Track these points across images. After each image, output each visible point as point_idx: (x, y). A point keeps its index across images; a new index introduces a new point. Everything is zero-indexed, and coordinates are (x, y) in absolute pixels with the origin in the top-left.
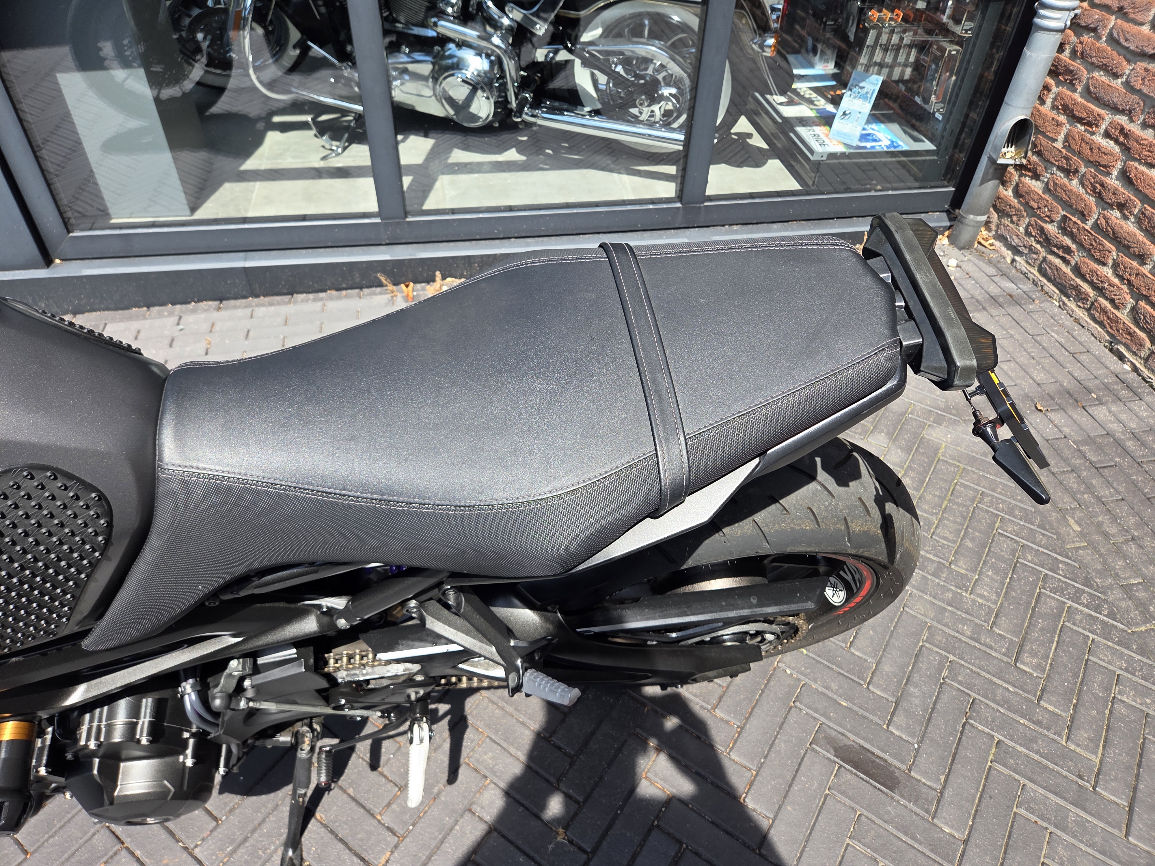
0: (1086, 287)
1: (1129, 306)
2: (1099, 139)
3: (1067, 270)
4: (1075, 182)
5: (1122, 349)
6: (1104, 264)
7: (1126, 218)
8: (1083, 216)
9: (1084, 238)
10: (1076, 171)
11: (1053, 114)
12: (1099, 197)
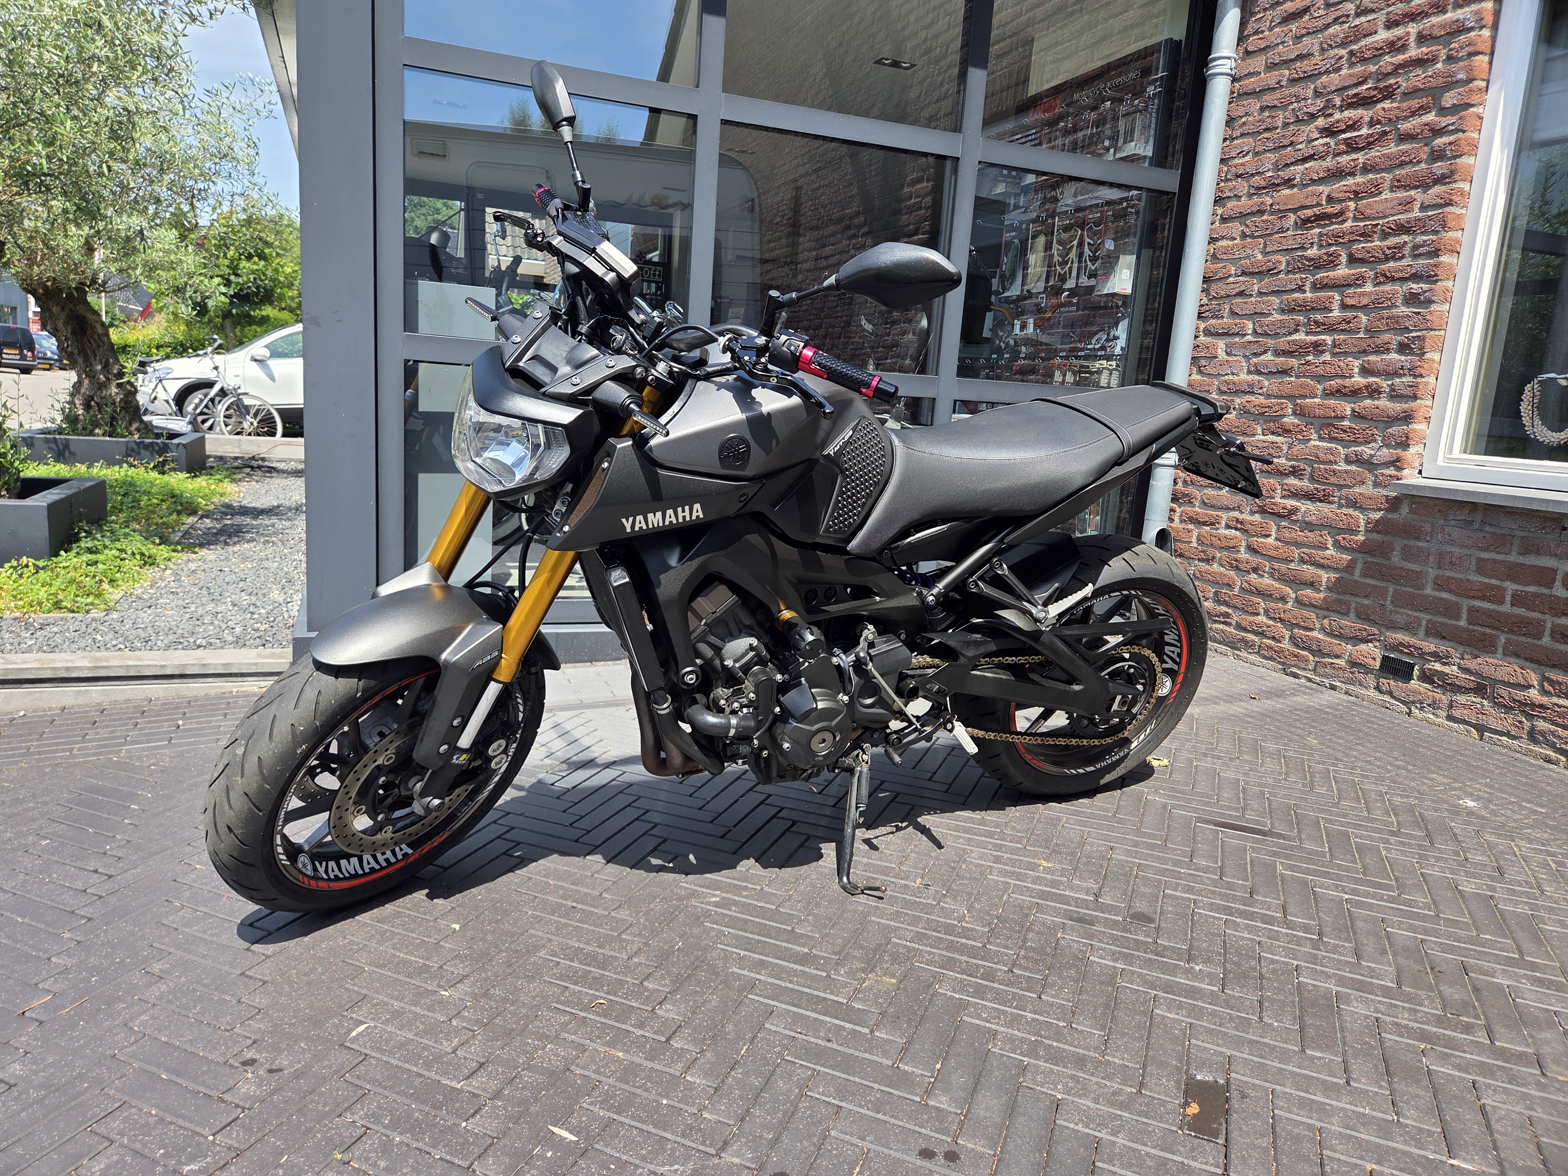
0: (1250, 637)
1: (1287, 637)
2: (1224, 532)
3: (1231, 630)
4: (1215, 566)
5: (1294, 670)
6: (1258, 614)
7: (1262, 576)
8: (1230, 586)
9: (1235, 601)
10: (1214, 557)
11: (1183, 525)
12: (1237, 568)
